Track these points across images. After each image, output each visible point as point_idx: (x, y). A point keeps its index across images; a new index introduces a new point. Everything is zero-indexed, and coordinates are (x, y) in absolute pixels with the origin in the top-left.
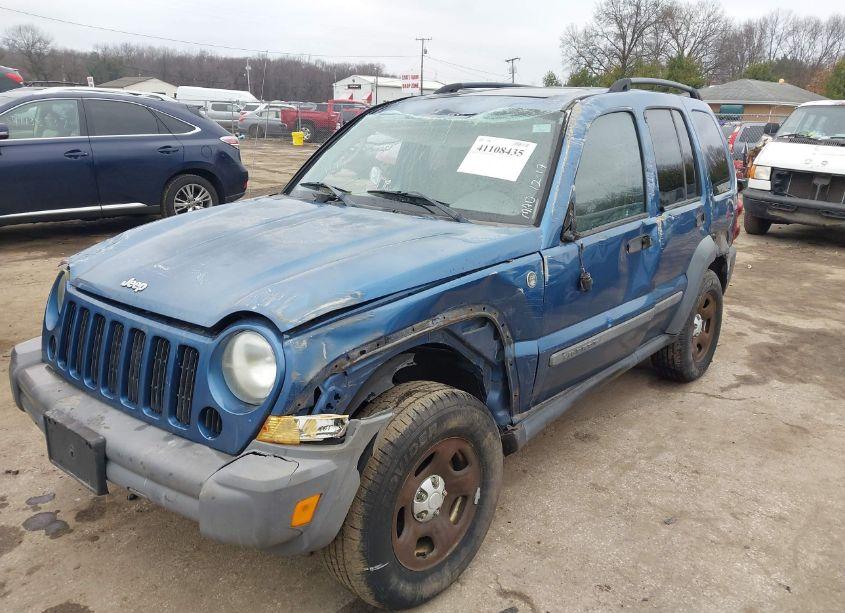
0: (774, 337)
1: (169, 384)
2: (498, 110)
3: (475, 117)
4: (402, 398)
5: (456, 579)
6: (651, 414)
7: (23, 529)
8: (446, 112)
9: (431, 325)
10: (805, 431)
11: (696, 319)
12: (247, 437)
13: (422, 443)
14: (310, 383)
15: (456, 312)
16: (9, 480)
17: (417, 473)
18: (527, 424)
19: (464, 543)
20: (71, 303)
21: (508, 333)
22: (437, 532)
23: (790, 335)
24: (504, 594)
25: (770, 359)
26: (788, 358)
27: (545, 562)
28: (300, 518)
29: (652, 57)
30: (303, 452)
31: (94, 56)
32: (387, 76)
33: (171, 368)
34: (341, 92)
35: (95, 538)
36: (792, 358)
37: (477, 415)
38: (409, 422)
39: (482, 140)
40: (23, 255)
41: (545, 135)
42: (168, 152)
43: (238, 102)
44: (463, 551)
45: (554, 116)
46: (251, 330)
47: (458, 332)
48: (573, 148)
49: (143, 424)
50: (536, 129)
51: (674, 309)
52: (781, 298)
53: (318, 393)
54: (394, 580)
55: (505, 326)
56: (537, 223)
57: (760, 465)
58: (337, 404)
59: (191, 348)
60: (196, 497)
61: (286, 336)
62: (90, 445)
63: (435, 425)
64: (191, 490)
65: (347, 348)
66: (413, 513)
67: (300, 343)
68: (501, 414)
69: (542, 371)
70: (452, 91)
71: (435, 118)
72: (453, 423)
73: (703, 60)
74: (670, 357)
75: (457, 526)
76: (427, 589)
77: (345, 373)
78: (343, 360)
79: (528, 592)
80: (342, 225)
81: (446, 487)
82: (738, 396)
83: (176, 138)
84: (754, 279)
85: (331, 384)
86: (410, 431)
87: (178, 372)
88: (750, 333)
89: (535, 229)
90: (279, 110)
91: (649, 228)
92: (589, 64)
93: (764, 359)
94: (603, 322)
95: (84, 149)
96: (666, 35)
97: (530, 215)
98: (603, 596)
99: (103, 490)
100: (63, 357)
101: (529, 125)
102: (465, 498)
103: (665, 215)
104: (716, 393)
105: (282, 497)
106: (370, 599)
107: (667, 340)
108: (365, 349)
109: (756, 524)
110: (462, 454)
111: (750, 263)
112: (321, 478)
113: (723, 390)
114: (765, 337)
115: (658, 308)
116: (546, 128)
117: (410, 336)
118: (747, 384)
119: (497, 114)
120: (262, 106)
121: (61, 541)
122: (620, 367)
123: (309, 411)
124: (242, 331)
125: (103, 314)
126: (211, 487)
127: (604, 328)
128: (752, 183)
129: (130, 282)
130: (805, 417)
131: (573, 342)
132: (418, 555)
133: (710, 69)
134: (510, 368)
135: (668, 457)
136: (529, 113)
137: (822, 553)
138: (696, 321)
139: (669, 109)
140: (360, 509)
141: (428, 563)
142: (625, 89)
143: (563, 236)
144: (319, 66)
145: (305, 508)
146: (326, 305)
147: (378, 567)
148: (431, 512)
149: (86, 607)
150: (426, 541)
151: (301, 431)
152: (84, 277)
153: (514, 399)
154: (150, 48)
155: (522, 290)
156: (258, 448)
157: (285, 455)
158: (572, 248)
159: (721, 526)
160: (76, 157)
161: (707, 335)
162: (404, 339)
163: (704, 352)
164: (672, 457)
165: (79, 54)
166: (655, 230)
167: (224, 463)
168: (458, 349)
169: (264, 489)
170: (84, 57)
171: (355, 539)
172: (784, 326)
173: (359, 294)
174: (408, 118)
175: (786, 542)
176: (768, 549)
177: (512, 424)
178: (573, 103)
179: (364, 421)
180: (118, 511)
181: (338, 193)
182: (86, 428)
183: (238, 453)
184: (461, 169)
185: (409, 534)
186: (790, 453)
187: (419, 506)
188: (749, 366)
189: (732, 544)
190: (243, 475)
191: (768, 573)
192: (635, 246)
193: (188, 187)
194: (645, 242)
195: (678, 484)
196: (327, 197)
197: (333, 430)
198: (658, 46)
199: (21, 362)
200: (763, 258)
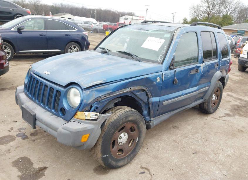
0: (240, 103)
1: (53, 101)
2: (155, 29)
3: (149, 31)
4: (116, 110)
5: (129, 162)
6: (196, 122)
7: (16, 136)
8: (141, 29)
9: (126, 90)
10: (242, 131)
11: (214, 95)
12: (72, 116)
13: (121, 123)
14: (89, 103)
15: (134, 87)
16: (14, 123)
17: (119, 131)
18: (155, 121)
19: (132, 153)
20: (31, 76)
21: (150, 95)
22: (124, 149)
23: (245, 103)
24: (142, 168)
25: (237, 110)
26: (243, 109)
27: (156, 160)
28: (84, 140)
29: (218, 14)
30: (86, 122)
31: (53, 6)
32: (136, 16)
33: (54, 96)
34: (122, 20)
35: (34, 141)
36: (244, 110)
37: (138, 117)
38: (117, 117)
39: (150, 38)
40: (26, 62)
41: (168, 37)
42: (68, 36)
43: (91, 22)
44: (132, 155)
45: (171, 32)
46: (75, 88)
47: (135, 93)
48: (175, 42)
49: (46, 111)
50: (165, 36)
51: (205, 92)
52: (244, 91)
53: (91, 106)
54: (110, 160)
55: (150, 92)
56: (162, 63)
57: (226, 140)
58: (97, 110)
59: (59, 91)
60: (56, 131)
61: (84, 90)
62: (32, 115)
63: (125, 118)
64: (55, 129)
65: (100, 95)
66: (118, 143)
67: (88, 92)
68: (147, 118)
69: (161, 106)
70: (145, 23)
71: (138, 31)
72: (130, 118)
73: (234, 16)
74: (204, 106)
75: (131, 148)
76: (120, 164)
77: (100, 102)
78: (99, 98)
79: (149, 168)
80: (106, 60)
81: (128, 136)
82: (224, 120)
83: (70, 32)
84: (238, 85)
85: (95, 104)
86: (117, 119)
87: (55, 97)
88: (232, 101)
89: (161, 65)
90: (102, 25)
91: (198, 67)
92: (198, 15)
93: (235, 109)
94: (181, 94)
95: (45, 34)
96: (222, 8)
97: (160, 61)
98: (171, 172)
99: (35, 127)
100: (28, 91)
101: (164, 34)
102: (134, 140)
103: (204, 64)
104: (218, 118)
105: (79, 134)
106: (103, 165)
107: (203, 101)
108: (106, 95)
109: (221, 157)
110: (134, 128)
111: (238, 80)
112: (90, 129)
113: (220, 117)
114: (237, 103)
115: (200, 91)
116: (169, 36)
117: (119, 93)
118: (228, 116)
119: (155, 30)
120: (98, 23)
121: (25, 141)
122: (186, 107)
123: (89, 111)
124: (73, 87)
125: (39, 80)
126: (60, 129)
127: (181, 95)
128: (241, 55)
129: (46, 72)
130: (243, 127)
131: (171, 99)
132: (118, 154)
133: (236, 19)
134: (150, 105)
135: (199, 135)
136: (164, 31)
137: (239, 167)
138: (213, 96)
139: (209, 32)
140: (101, 139)
141: (121, 157)
142: (195, 25)
143: (170, 68)
144: (116, 12)
145: (86, 137)
146: (95, 82)
147: (105, 156)
148: (123, 143)
149: (29, 159)
150: (121, 150)
151: (86, 116)
152: (35, 70)
153: (151, 114)
154: (68, 5)
155: (155, 82)
156: (75, 120)
157: (81, 122)
158: (172, 71)
159: (210, 156)
160: (42, 36)
161: (217, 101)
162: (118, 93)
163: (215, 106)
164: (200, 135)
165: (48, 6)
166: (200, 68)
167: (65, 123)
168: (135, 98)
169: (74, 131)
170: (50, 7)
171: (99, 147)
172: (243, 100)
173: (105, 80)
174: (130, 30)
175: (229, 163)
176: (223, 164)
177: (150, 121)
178: (178, 29)
179: (103, 115)
180: (41, 135)
181: (107, 51)
182: (31, 111)
183: (69, 121)
184: (143, 46)
185: (116, 148)
186: (236, 137)
187: (119, 141)
188: (230, 111)
189: (212, 161)
190: (69, 127)
191: (221, 171)
192: (193, 72)
193: (72, 46)
194: (197, 71)
195: (200, 143)
196: (105, 52)
197: (94, 117)
198: (220, 11)
199: (18, 91)
200: (242, 78)
